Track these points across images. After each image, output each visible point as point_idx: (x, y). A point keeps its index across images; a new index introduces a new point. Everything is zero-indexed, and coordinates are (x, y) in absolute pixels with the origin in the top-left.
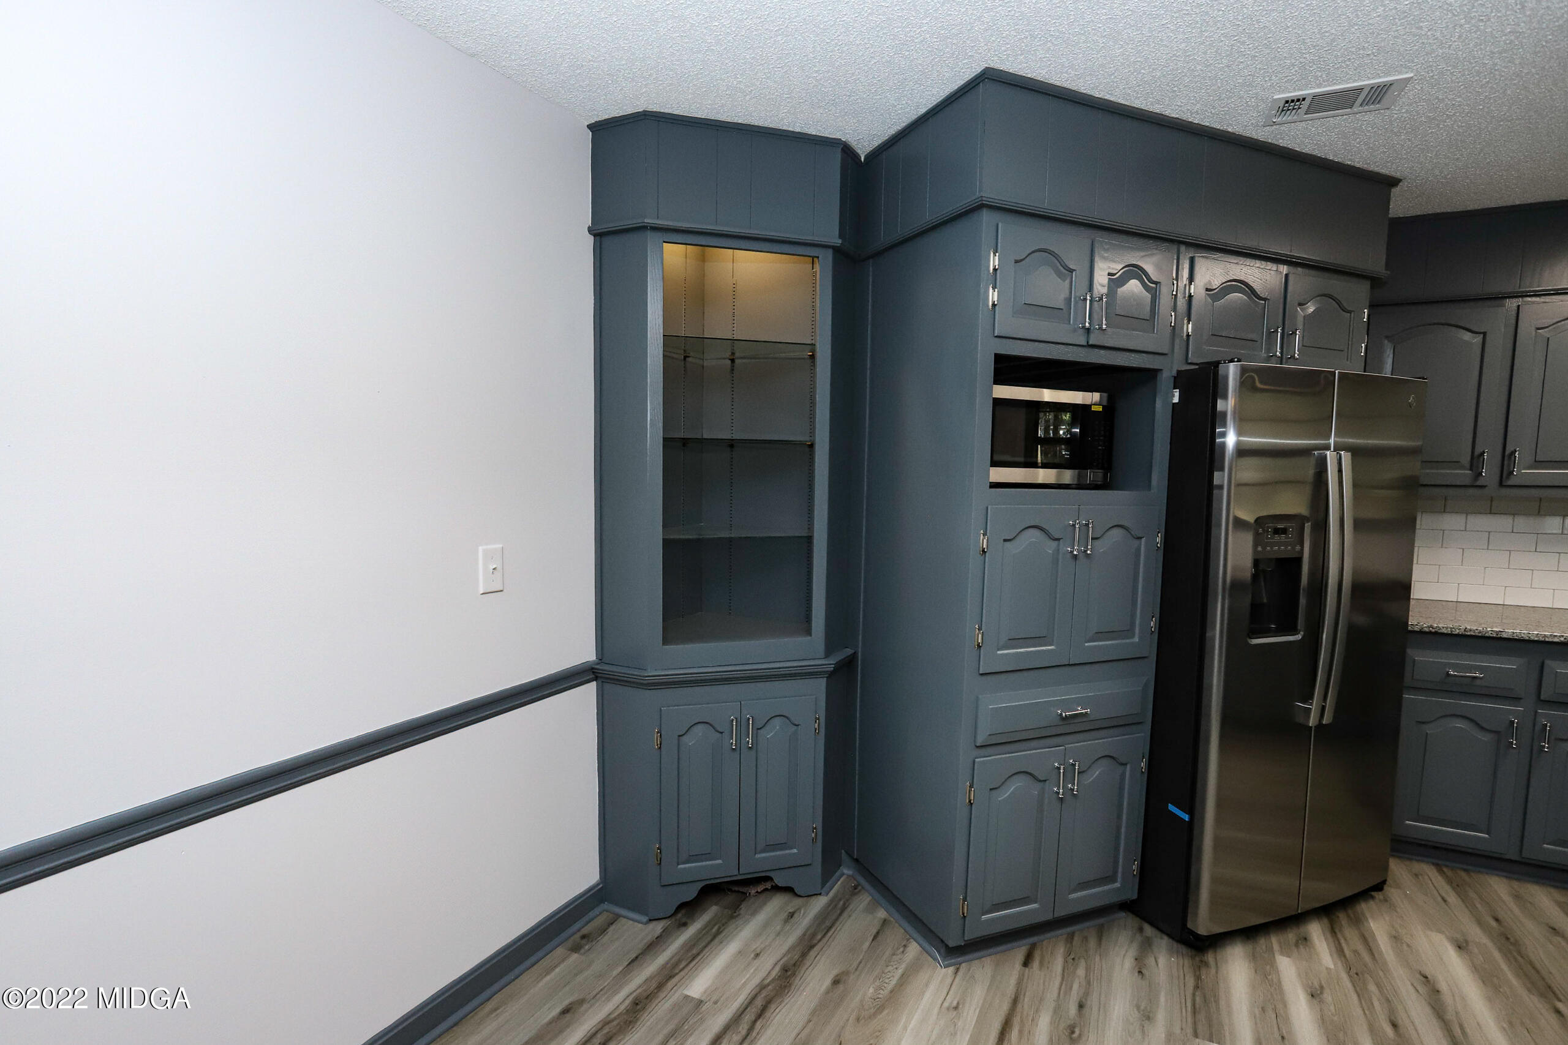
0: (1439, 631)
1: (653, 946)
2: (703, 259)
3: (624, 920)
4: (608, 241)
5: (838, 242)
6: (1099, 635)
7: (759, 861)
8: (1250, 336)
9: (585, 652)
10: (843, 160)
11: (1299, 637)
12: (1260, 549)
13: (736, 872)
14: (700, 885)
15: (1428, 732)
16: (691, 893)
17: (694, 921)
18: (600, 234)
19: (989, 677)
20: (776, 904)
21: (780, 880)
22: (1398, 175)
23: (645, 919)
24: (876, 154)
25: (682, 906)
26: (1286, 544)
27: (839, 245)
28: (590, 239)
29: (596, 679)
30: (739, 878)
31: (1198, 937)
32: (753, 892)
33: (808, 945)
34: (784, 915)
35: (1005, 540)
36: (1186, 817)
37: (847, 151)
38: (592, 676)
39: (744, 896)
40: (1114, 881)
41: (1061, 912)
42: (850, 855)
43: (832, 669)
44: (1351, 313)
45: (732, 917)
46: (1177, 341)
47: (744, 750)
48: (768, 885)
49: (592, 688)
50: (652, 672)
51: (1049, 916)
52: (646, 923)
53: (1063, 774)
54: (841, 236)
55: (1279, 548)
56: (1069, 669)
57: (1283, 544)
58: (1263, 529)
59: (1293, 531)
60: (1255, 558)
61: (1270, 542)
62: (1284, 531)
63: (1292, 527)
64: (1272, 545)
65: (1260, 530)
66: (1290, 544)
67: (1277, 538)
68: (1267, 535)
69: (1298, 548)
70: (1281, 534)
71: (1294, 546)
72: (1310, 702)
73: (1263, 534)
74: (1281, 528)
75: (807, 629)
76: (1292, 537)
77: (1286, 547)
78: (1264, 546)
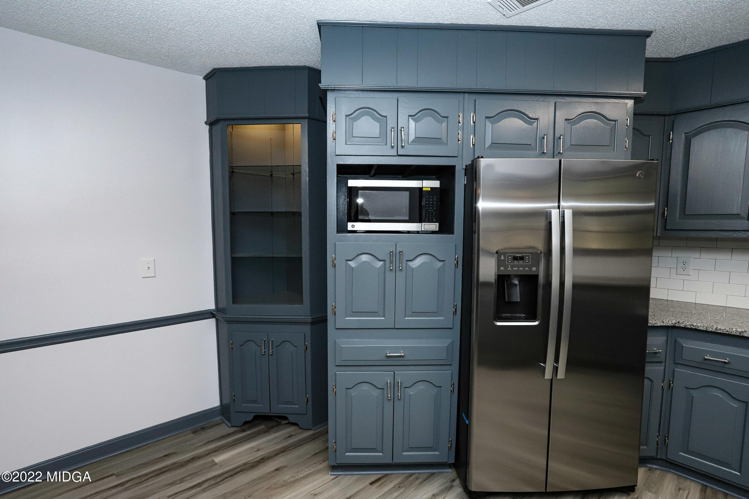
0: (698, 328)
1: (229, 435)
2: (284, 129)
3: (224, 424)
4: (213, 127)
6: (416, 314)
7: (279, 409)
9: (210, 304)
11: (536, 323)
12: (502, 268)
13: (269, 412)
14: (255, 414)
15: (694, 395)
16: (250, 418)
17: (249, 430)
19: (339, 330)
20: (290, 430)
21: (291, 419)
23: (230, 425)
25: (246, 423)
26: (524, 267)
27: (308, 116)
28: (207, 127)
29: (215, 317)
30: (270, 414)
33: (283, 451)
35: (347, 260)
37: (312, 70)
38: (212, 316)
39: (280, 424)
41: (396, 461)
43: (311, 321)
44: (616, 121)
48: (286, 422)
50: (228, 316)
52: (229, 427)
53: (390, 386)
54: (309, 113)
55: (518, 268)
56: (394, 330)
57: (521, 266)
58: (505, 257)
59: (529, 259)
60: (498, 274)
61: (509, 265)
62: (522, 258)
63: (529, 256)
64: (512, 267)
65: (502, 257)
66: (527, 266)
67: (516, 262)
68: (508, 261)
69: (534, 269)
70: (519, 260)
71: (530, 268)
72: (545, 362)
73: (504, 260)
74: (519, 256)
75: (301, 302)
76: (529, 262)
77: (524, 268)
78: (506, 267)
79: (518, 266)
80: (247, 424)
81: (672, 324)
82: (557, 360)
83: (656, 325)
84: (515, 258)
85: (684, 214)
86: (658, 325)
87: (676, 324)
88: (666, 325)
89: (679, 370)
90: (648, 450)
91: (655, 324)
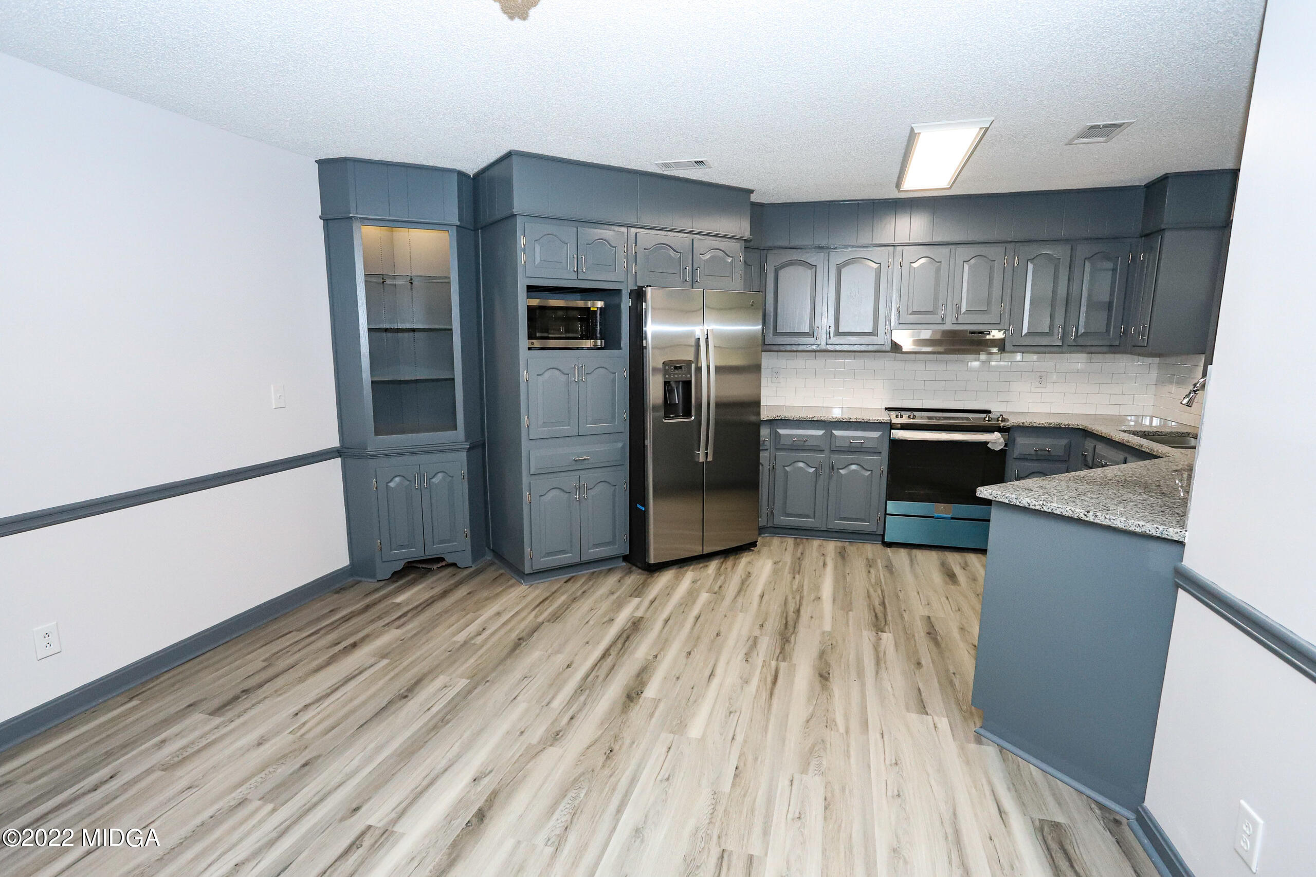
0: (789, 419)
1: (376, 590)
3: (364, 582)
4: (331, 223)
5: (458, 223)
6: (595, 421)
7: (434, 550)
8: (673, 272)
9: (334, 442)
10: (458, 179)
11: (692, 419)
12: (667, 376)
13: (423, 555)
14: (406, 561)
15: (788, 471)
16: (399, 566)
17: (402, 581)
18: (327, 220)
19: (533, 441)
20: (448, 571)
21: (449, 559)
22: (751, 188)
23: (375, 580)
24: (478, 175)
25: (395, 573)
29: (340, 456)
30: (425, 558)
31: (650, 565)
32: (435, 567)
34: (451, 575)
35: (538, 375)
36: (643, 509)
37: (461, 174)
38: (337, 454)
39: (431, 569)
40: (615, 544)
41: (585, 558)
42: (489, 548)
43: (469, 447)
44: (733, 257)
45: (422, 577)
46: (629, 275)
47: (423, 489)
48: (443, 564)
49: (338, 461)
50: (370, 449)
51: (577, 560)
52: (374, 583)
53: (579, 489)
54: (459, 220)
55: (678, 376)
56: (579, 438)
57: (680, 374)
58: (669, 367)
59: (685, 368)
60: (664, 381)
61: (672, 373)
62: (680, 368)
63: (684, 366)
64: (674, 374)
65: (667, 368)
66: (683, 374)
67: (676, 371)
68: (671, 370)
69: (690, 376)
70: (678, 369)
71: (686, 375)
72: (699, 450)
73: (668, 370)
74: (678, 367)
75: (455, 428)
76: (684, 371)
77: (682, 375)
78: (670, 375)
79: (678, 374)
80: (397, 575)
82: (707, 448)
84: (676, 368)
85: (776, 333)
86: (766, 419)
88: (771, 419)
89: (779, 454)
90: (762, 522)
91: (764, 418)
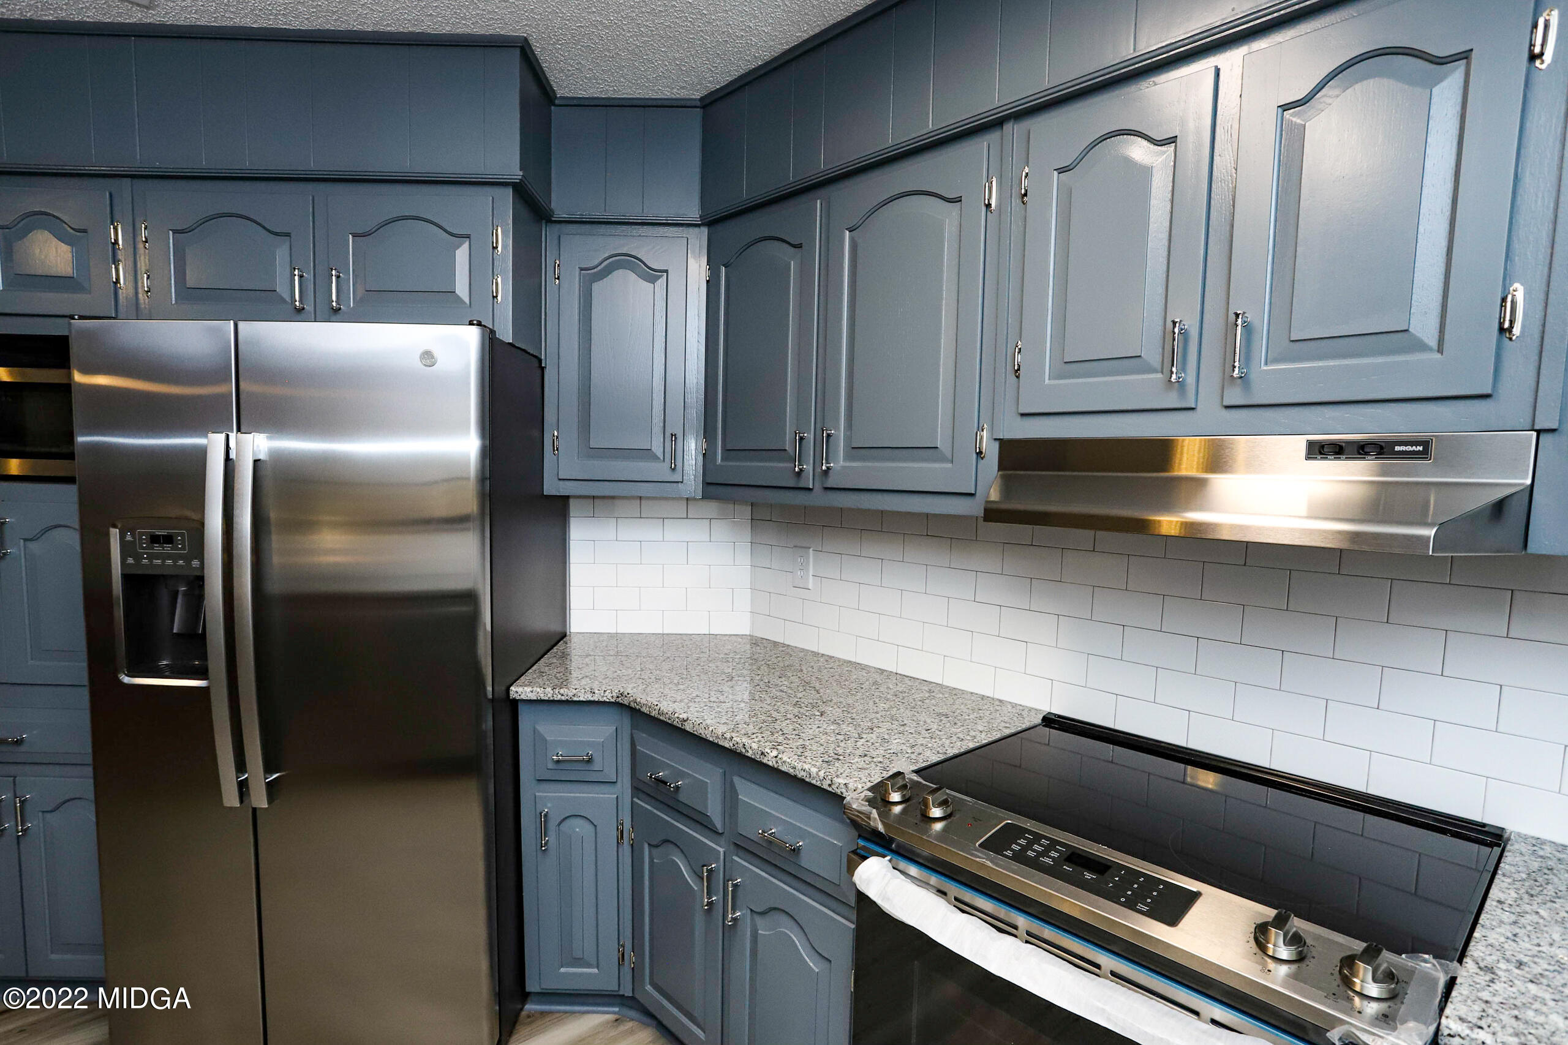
12: (130, 561)
26: (175, 558)
44: (468, 238)
46: (127, 300)
55: (164, 561)
57: (169, 557)
58: (133, 535)
59: (183, 540)
60: (125, 572)
61: (146, 553)
62: (169, 539)
63: (182, 535)
64: (151, 557)
65: (129, 536)
66: (181, 557)
67: (157, 549)
68: (141, 544)
69: (195, 563)
70: (164, 543)
71: (188, 561)
73: (133, 543)
74: (163, 535)
76: (183, 548)
77: (175, 561)
78: (138, 557)
79: (165, 557)
81: (612, 697)
83: (578, 699)
84: (155, 539)
86: (581, 699)
87: (618, 697)
88: (601, 700)
91: (574, 696)
